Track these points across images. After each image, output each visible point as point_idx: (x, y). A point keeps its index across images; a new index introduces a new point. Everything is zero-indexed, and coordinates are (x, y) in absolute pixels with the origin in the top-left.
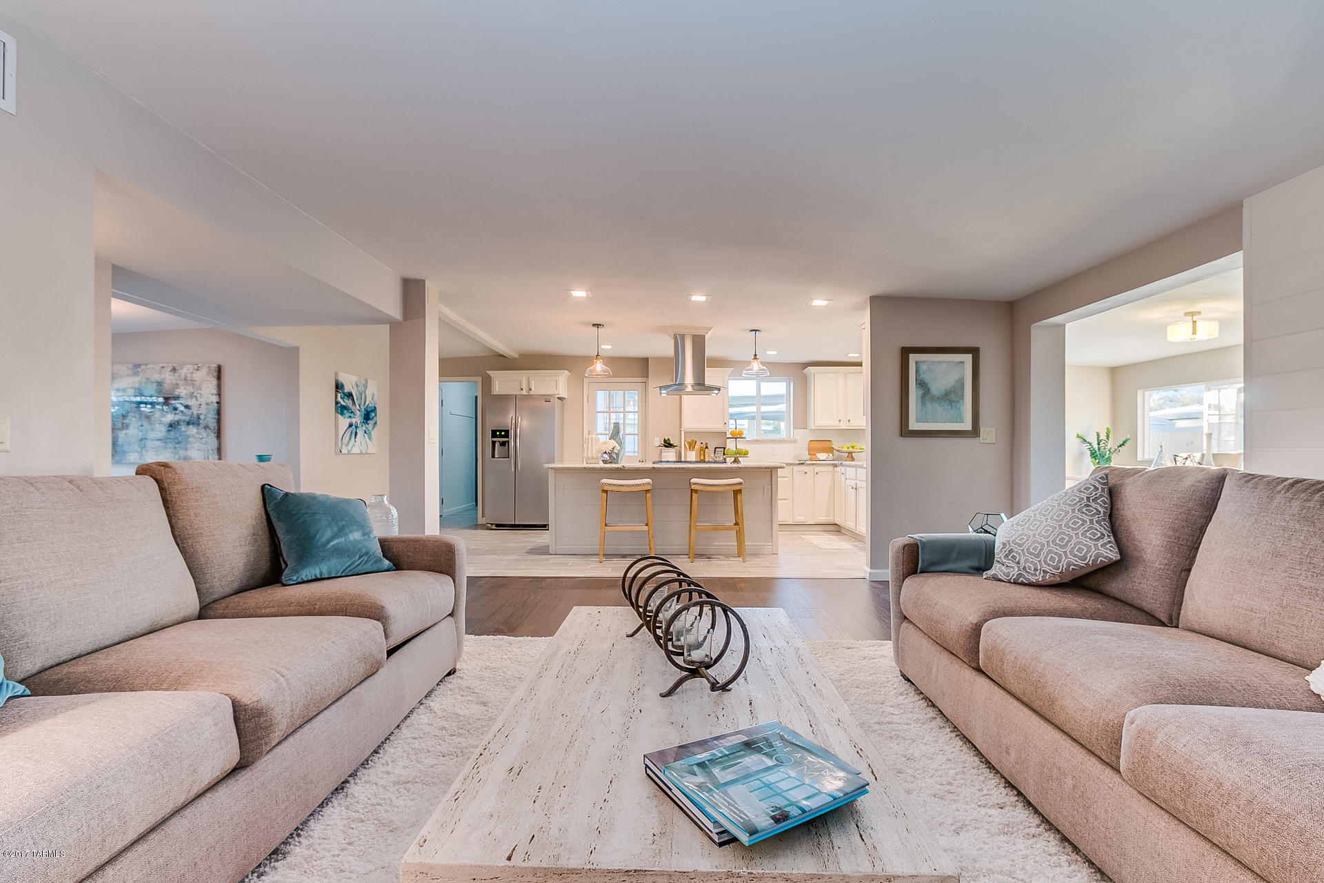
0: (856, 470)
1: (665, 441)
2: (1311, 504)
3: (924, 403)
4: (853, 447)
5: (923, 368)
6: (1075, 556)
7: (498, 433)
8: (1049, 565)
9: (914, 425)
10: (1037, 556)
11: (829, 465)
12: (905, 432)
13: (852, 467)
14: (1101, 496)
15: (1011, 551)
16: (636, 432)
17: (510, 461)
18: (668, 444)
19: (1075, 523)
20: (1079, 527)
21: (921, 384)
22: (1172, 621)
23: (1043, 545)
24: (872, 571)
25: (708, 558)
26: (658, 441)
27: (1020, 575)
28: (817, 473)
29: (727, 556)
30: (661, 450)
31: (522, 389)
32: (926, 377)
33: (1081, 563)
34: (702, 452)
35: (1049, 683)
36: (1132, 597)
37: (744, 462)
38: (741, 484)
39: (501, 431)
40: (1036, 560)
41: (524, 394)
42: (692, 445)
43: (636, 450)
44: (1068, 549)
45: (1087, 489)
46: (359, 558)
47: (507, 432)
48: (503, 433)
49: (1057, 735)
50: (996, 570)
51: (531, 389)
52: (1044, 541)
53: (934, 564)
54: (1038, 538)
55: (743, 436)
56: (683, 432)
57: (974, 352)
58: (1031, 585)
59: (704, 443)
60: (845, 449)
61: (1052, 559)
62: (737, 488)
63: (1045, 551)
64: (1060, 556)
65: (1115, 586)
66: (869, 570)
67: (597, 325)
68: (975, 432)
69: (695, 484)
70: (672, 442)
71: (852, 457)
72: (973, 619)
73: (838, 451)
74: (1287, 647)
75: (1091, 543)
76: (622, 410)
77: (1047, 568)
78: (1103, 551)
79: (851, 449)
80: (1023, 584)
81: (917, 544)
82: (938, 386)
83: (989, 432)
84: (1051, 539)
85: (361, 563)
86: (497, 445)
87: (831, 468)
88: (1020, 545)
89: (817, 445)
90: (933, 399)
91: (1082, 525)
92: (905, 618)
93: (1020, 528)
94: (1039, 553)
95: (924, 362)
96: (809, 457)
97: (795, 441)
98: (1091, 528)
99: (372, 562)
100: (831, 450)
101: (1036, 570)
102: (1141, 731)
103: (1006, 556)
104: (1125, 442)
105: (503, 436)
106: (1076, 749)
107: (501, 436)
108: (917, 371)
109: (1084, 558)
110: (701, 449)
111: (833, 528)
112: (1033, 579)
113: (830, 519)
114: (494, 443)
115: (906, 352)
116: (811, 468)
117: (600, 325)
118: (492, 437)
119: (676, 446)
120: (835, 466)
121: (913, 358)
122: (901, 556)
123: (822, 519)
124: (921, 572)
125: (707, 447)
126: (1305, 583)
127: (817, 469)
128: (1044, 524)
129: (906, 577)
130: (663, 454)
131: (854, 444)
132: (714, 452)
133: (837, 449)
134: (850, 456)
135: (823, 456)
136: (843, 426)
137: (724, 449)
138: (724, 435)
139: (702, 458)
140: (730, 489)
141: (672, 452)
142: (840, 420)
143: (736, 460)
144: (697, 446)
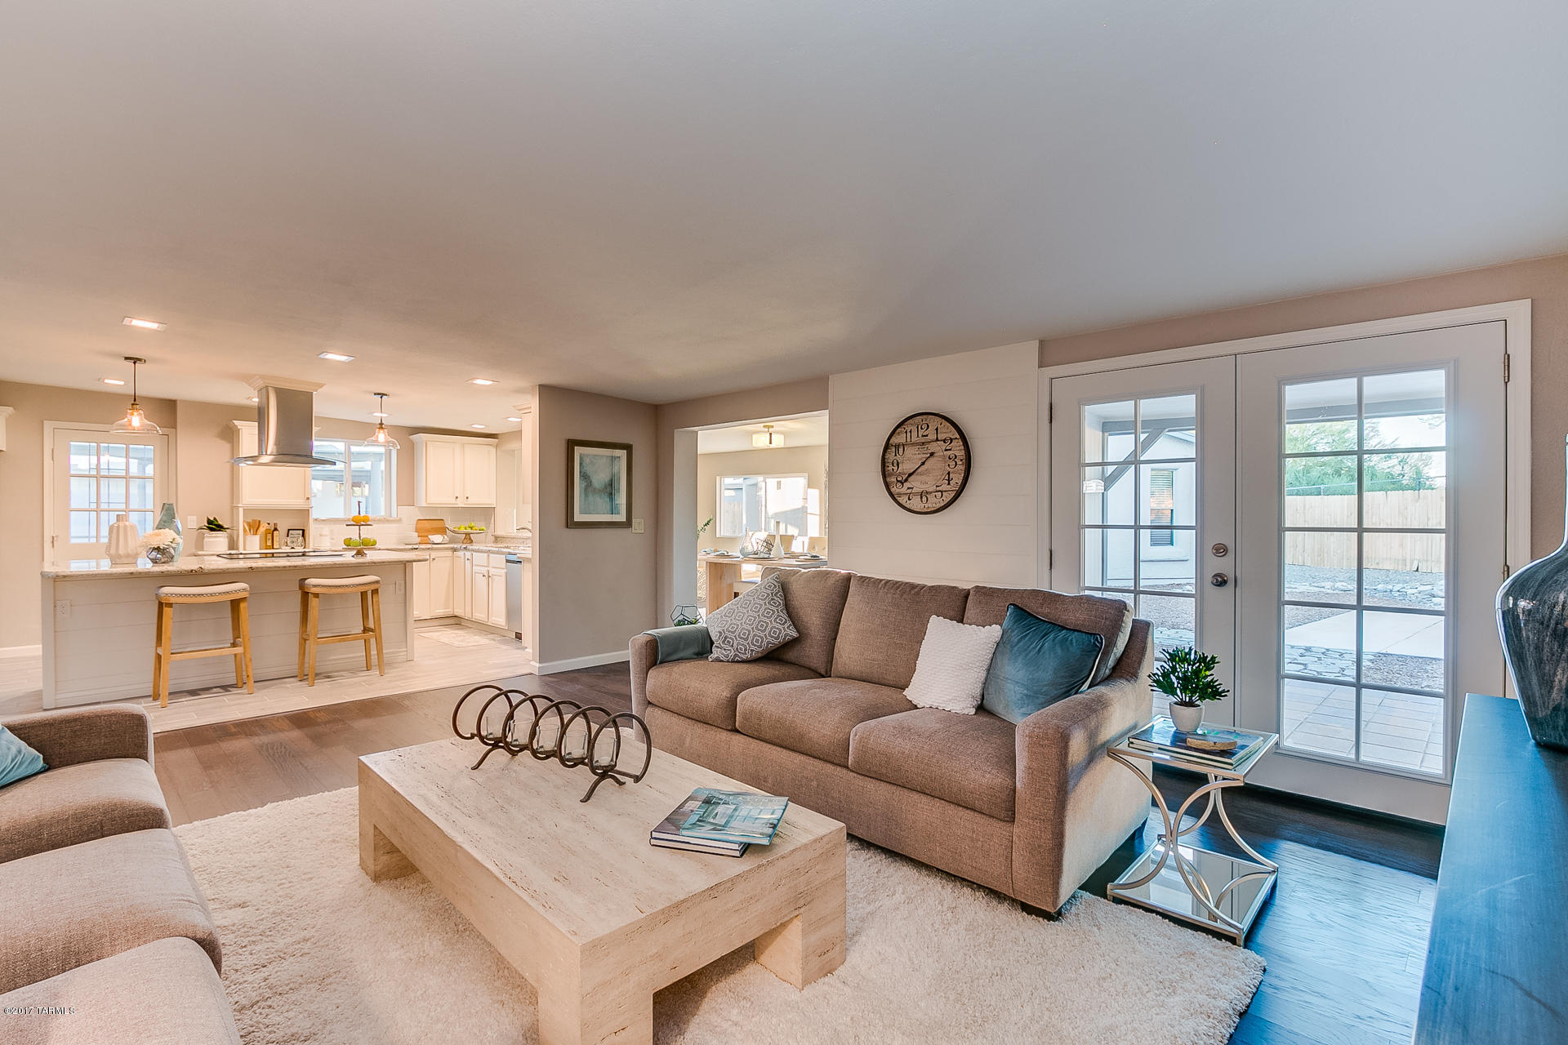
0: (488, 556)
1: (210, 522)
2: (896, 596)
3: (586, 495)
4: (472, 528)
5: (587, 461)
6: (772, 637)
8: (755, 646)
9: (578, 517)
10: (746, 639)
11: (447, 549)
12: (570, 523)
13: (482, 552)
14: (779, 591)
15: (726, 638)
18: (214, 526)
19: (768, 613)
20: (771, 616)
21: (585, 476)
22: (826, 674)
23: (749, 631)
24: (541, 665)
25: (329, 677)
26: (197, 522)
27: (736, 655)
28: (434, 559)
29: (353, 671)
30: (202, 535)
32: (589, 470)
33: (776, 642)
34: (269, 536)
35: (799, 726)
36: (806, 661)
37: (371, 556)
38: (377, 582)
40: (745, 643)
42: (254, 527)
44: (767, 632)
45: (770, 586)
46: (12, 762)
49: (803, 758)
50: (716, 653)
52: (750, 628)
53: (669, 655)
54: (745, 626)
56: (240, 509)
57: (628, 448)
58: (744, 662)
59: (272, 524)
60: (463, 529)
61: (757, 641)
62: (373, 587)
63: (752, 635)
64: (762, 638)
65: (791, 655)
66: (538, 665)
67: (135, 360)
68: (628, 524)
69: (315, 586)
70: (220, 523)
71: (470, 539)
72: (726, 694)
73: (453, 532)
74: (890, 678)
75: (781, 627)
76: (122, 473)
77: (753, 648)
78: (789, 632)
79: (469, 530)
80: (738, 662)
81: (656, 640)
82: (600, 478)
83: (638, 524)
84: (754, 626)
85: (13, 768)
87: (449, 553)
88: (733, 633)
89: (427, 525)
90: (595, 491)
91: (773, 614)
92: (649, 703)
93: (729, 619)
94: (748, 637)
95: (587, 455)
96: (420, 540)
97: (400, 520)
98: (779, 616)
99: (27, 763)
100: (442, 531)
101: (746, 650)
102: (861, 738)
103: (723, 642)
104: (709, 522)
106: (817, 762)
108: (581, 464)
109: (777, 638)
110: (268, 531)
111: (452, 621)
112: (744, 657)
113: (449, 611)
115: (571, 444)
116: (428, 552)
117: (140, 360)
119: (228, 529)
120: (455, 550)
121: (578, 451)
122: (644, 651)
123: (440, 612)
124: (661, 663)
125: (276, 529)
126: (898, 642)
127: (434, 554)
128: (746, 615)
129: (649, 669)
130: (205, 540)
131: (473, 524)
132: (288, 536)
133: (453, 529)
134: (468, 538)
135: (437, 538)
136: (461, 503)
137: (303, 530)
138: (305, 513)
139: (269, 543)
140: (363, 589)
141: (222, 539)
142: (457, 498)
143: (360, 553)
144: (262, 529)
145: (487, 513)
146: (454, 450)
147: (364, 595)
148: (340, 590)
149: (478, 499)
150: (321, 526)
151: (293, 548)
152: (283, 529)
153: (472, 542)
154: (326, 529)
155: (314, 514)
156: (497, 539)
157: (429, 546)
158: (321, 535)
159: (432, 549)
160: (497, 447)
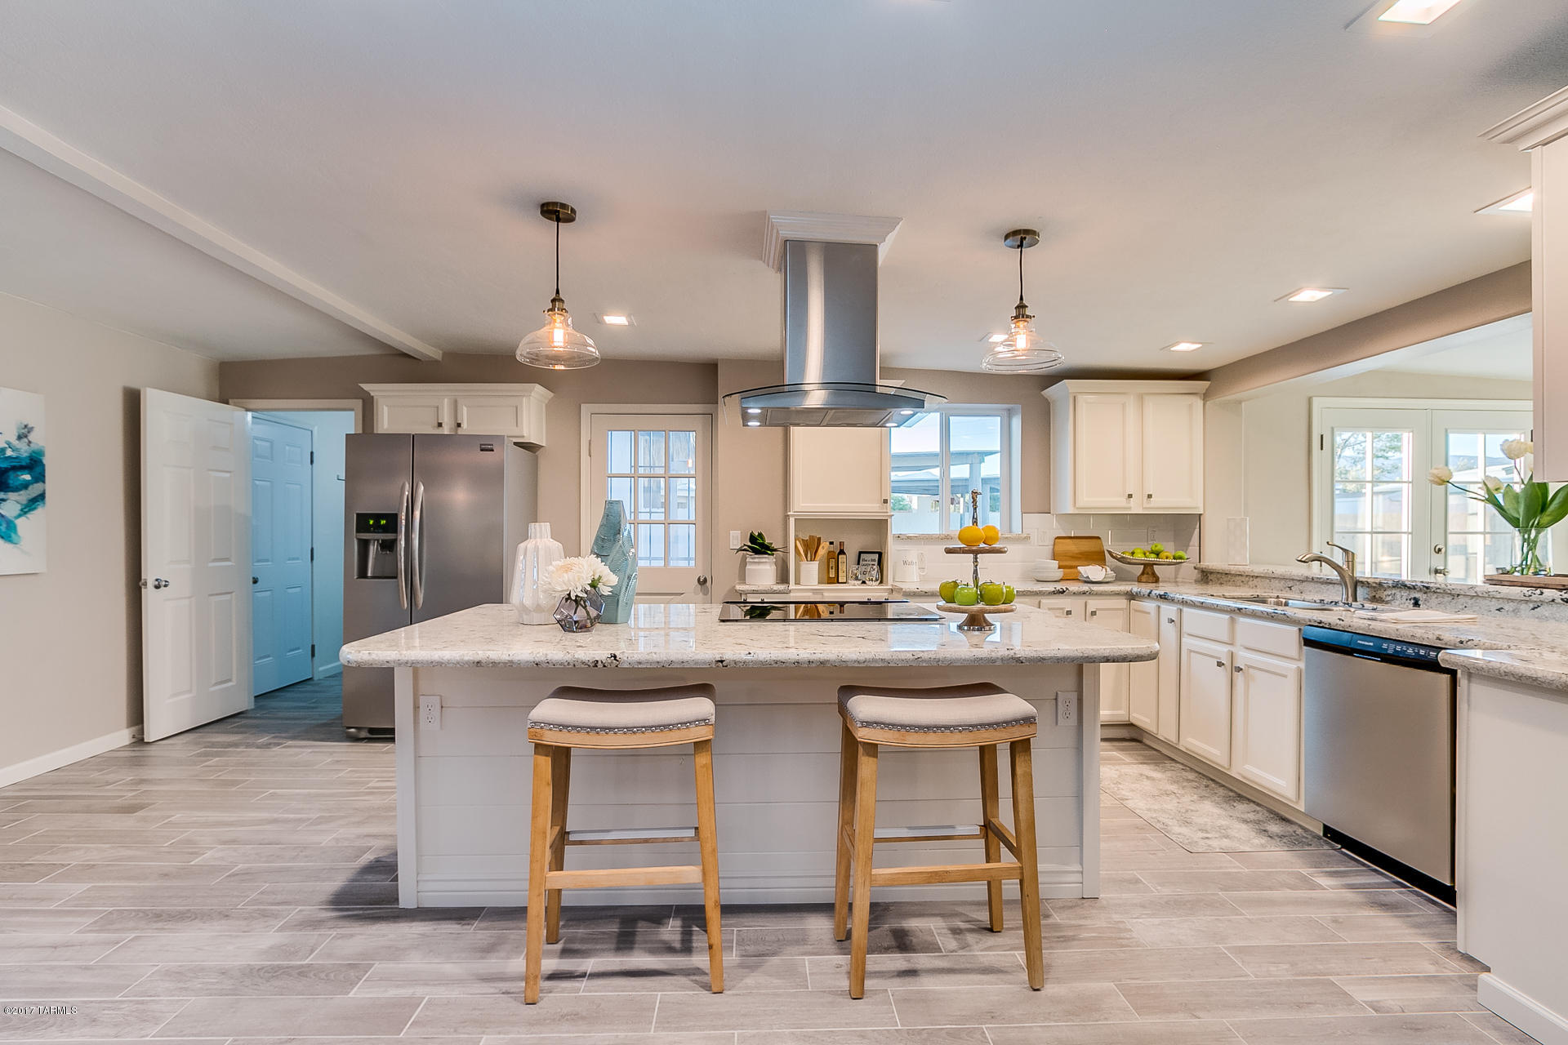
1: (753, 539)
4: (1158, 554)
7: (371, 522)
11: (1118, 594)
13: (1189, 604)
16: (693, 518)
17: (398, 586)
18: (758, 546)
26: (737, 539)
28: (1093, 613)
30: (744, 559)
31: (440, 425)
34: (832, 563)
39: (378, 517)
41: (446, 433)
42: (810, 547)
43: (692, 555)
47: (393, 519)
48: (383, 522)
51: (459, 425)
55: (997, 545)
56: (792, 521)
59: (836, 543)
60: (1139, 556)
62: (1018, 733)
70: (767, 542)
71: (1154, 574)
73: (1120, 559)
76: (661, 471)
79: (1152, 558)
86: (373, 549)
87: (1122, 603)
89: (1072, 547)
96: (1059, 574)
97: (1027, 538)
100: (1098, 557)
105: (385, 529)
107: (378, 528)
110: (830, 555)
111: (1122, 733)
114: (364, 546)
116: (1080, 601)
118: (358, 531)
119: (776, 550)
120: (1133, 597)
125: (842, 552)
127: (1094, 603)
130: (748, 567)
131: (1160, 547)
132: (858, 564)
133: (1119, 553)
134: (1149, 573)
135: (1094, 572)
136: (1136, 507)
137: (880, 554)
138: (879, 526)
139: (832, 575)
140: (986, 738)
141: (767, 567)
142: (1130, 496)
143: (975, 622)
144: (822, 552)
145: (1183, 525)
146: (1124, 405)
147: (987, 754)
148: (932, 739)
149: (1170, 499)
150: (906, 547)
151: (864, 582)
152: (851, 552)
153: (1157, 580)
154: (913, 553)
155: (896, 527)
156: (1206, 576)
157: (1086, 588)
158: (905, 563)
159: (1091, 593)
160: (1206, 396)
